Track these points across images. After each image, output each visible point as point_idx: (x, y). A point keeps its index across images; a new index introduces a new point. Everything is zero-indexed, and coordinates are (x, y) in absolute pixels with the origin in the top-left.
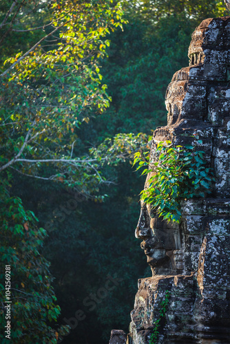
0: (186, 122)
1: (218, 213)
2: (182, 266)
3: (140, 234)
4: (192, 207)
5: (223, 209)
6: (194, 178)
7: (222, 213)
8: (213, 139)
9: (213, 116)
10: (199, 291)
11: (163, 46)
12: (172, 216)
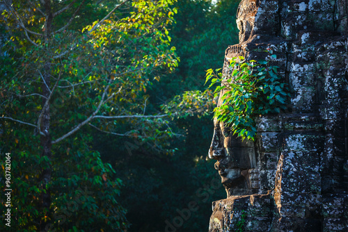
0: (258, 37)
1: (295, 128)
2: (258, 185)
3: (214, 154)
4: (267, 124)
5: (300, 124)
6: (268, 94)
7: (299, 128)
8: (287, 54)
9: (287, 30)
10: (276, 210)
11: (224, 22)
12: (247, 133)
